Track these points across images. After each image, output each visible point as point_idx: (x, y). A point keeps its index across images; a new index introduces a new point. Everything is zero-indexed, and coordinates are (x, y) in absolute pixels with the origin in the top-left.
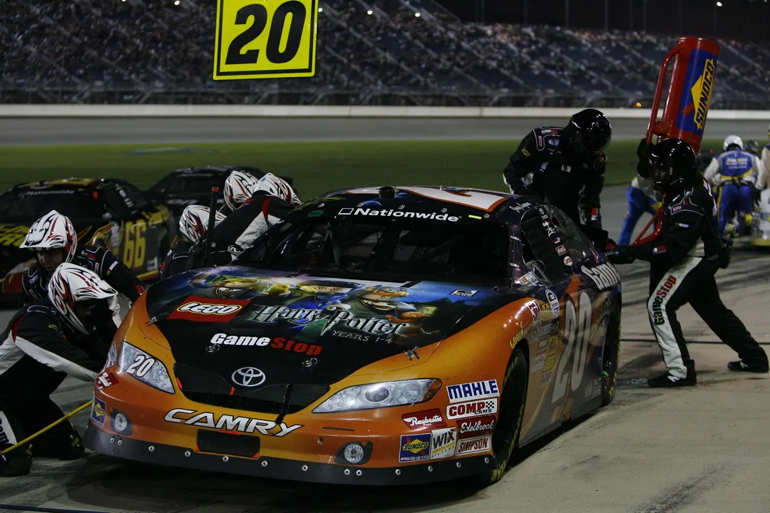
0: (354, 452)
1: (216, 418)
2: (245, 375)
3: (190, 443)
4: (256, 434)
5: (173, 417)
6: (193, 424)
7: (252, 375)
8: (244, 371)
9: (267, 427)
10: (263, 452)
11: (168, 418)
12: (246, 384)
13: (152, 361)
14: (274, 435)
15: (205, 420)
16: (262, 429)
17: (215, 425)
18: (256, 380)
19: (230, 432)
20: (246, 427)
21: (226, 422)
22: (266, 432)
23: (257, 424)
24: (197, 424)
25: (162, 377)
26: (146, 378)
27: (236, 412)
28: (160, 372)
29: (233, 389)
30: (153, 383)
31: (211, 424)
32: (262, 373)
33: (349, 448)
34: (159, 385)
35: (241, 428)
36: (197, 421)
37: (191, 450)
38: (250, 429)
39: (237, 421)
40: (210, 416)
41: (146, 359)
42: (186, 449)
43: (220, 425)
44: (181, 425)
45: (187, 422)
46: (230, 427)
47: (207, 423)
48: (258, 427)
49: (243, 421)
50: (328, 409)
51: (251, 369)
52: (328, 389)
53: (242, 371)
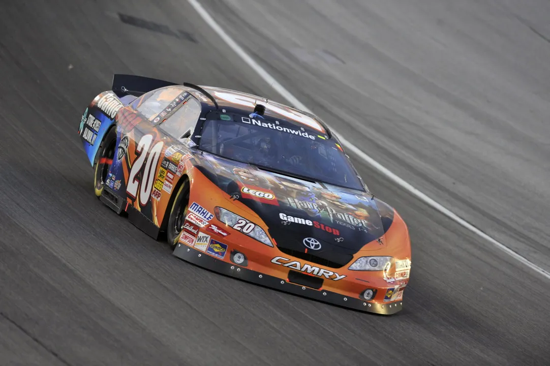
0: (368, 294)
1: (302, 266)
2: (311, 242)
3: (284, 277)
4: (323, 277)
5: (277, 261)
6: (288, 267)
7: (314, 243)
8: (309, 240)
9: (330, 274)
10: (324, 287)
11: (274, 261)
12: (312, 248)
13: (253, 226)
14: (332, 279)
15: (295, 265)
16: (327, 275)
17: (301, 269)
18: (317, 246)
19: (309, 274)
20: (318, 273)
21: (307, 268)
22: (328, 277)
23: (324, 272)
24: (290, 267)
25: (263, 236)
26: (252, 234)
27: (313, 264)
28: (261, 233)
29: (306, 250)
30: (257, 238)
31: (298, 268)
32: (318, 243)
33: (367, 292)
34: (262, 240)
35: (315, 273)
36: (291, 265)
37: (284, 281)
38: (320, 274)
39: (313, 268)
40: (298, 264)
41: (247, 223)
42: (281, 280)
43: (303, 270)
44: (281, 266)
45: (285, 265)
46: (309, 271)
47: (296, 267)
48: (324, 273)
49: (317, 269)
50: (355, 268)
51: (313, 239)
52: (353, 257)
53: (308, 239)
